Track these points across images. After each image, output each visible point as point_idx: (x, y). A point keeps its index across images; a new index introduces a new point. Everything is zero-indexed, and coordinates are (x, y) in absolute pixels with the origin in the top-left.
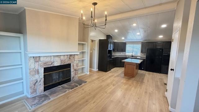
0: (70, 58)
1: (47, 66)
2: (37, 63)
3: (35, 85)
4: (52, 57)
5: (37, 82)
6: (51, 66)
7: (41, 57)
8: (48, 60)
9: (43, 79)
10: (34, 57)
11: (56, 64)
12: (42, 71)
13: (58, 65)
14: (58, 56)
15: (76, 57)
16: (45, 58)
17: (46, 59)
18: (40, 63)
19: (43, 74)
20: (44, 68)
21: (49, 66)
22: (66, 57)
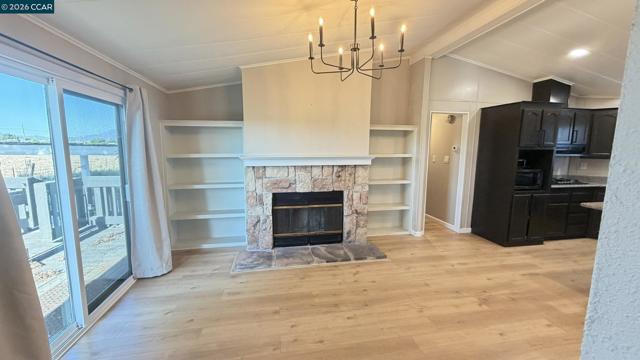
0: (339, 176)
1: (279, 191)
2: (260, 181)
3: (255, 226)
4: (292, 170)
5: (259, 221)
6: (289, 191)
7: (267, 169)
8: (281, 175)
9: (271, 218)
10: (254, 167)
11: (301, 188)
12: (268, 200)
13: (306, 190)
14: (306, 167)
15: (360, 172)
16: (276, 171)
17: (278, 172)
18: (265, 180)
19: (270, 208)
20: (274, 194)
21: (284, 191)
22: (327, 171)
